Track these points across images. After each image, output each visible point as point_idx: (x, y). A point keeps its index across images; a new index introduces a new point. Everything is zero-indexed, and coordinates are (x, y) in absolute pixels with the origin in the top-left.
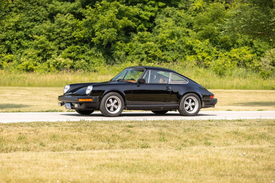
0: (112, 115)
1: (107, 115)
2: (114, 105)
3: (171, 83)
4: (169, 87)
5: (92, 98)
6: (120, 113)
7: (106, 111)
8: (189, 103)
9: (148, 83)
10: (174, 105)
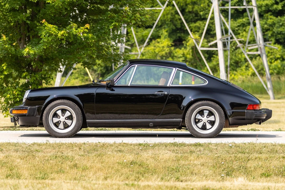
1: (52, 134)
2: (66, 119)
3: (171, 85)
4: (163, 92)
5: (27, 109)
6: (73, 131)
7: (49, 128)
8: (203, 116)
9: (129, 85)
10: (174, 120)
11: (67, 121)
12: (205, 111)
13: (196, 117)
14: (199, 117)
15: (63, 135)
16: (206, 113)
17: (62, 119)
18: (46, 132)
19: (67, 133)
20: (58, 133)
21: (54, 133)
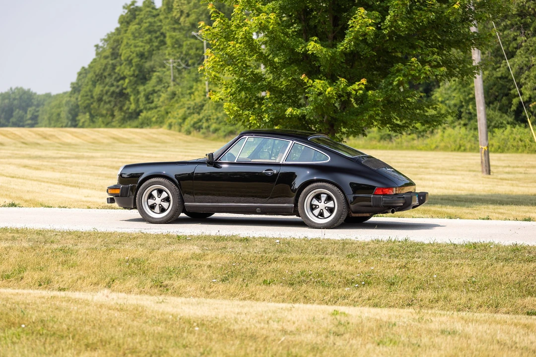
0: (153, 220)
1: (146, 219)
2: (162, 201)
3: (284, 162)
4: (272, 170)
5: (119, 188)
6: (168, 216)
7: (142, 212)
8: (320, 201)
9: (235, 161)
10: (285, 205)
11: (163, 204)
12: (322, 195)
13: (312, 203)
14: (315, 202)
15: (157, 220)
16: (324, 197)
17: (158, 201)
18: (140, 216)
19: (162, 218)
20: (153, 218)
21: (147, 218)
